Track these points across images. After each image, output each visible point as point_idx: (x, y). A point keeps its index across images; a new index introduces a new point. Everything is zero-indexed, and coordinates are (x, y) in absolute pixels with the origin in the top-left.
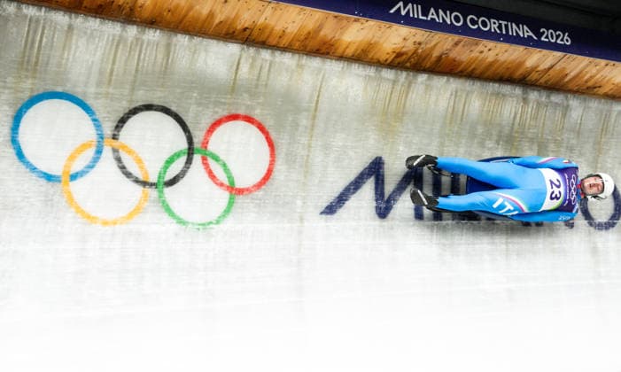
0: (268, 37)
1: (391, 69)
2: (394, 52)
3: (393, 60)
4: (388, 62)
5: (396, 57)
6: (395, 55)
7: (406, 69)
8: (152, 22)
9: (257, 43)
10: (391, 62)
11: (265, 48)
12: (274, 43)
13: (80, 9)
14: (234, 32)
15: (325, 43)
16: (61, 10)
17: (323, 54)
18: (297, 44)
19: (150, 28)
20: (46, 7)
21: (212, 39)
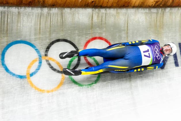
0: (103, 4)
1: (155, 8)
2: (155, 1)
3: (155, 4)
4: (153, 5)
5: (156, 3)
6: (155, 2)
7: (161, 7)
8: (53, 6)
9: (98, 7)
10: (154, 6)
11: (102, 8)
12: (105, 6)
13: (22, 5)
14: (88, 4)
15: (126, 2)
16: (14, 6)
17: (126, 7)
18: (115, 4)
19: (53, 8)
20: (7, 6)
21: (80, 8)
